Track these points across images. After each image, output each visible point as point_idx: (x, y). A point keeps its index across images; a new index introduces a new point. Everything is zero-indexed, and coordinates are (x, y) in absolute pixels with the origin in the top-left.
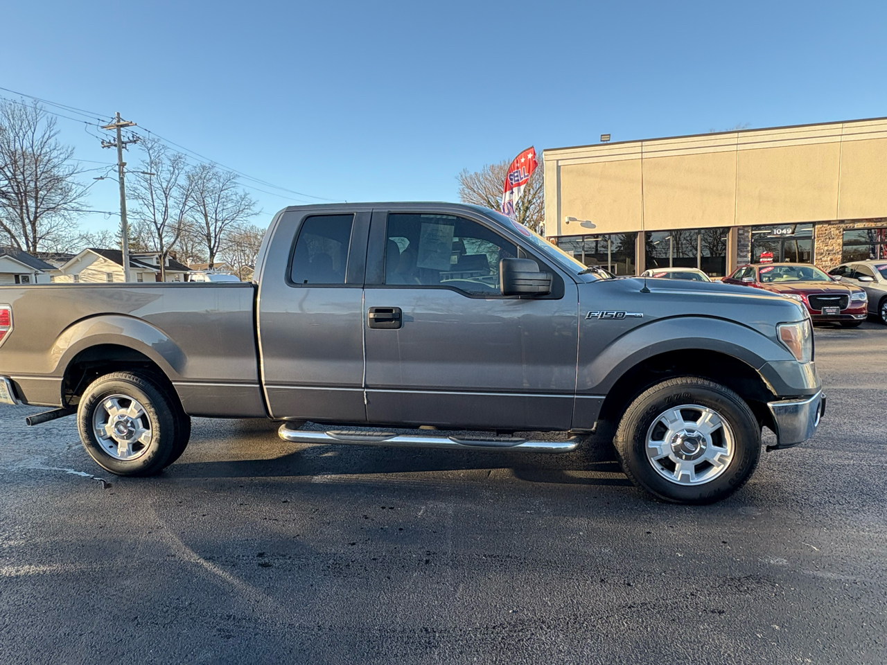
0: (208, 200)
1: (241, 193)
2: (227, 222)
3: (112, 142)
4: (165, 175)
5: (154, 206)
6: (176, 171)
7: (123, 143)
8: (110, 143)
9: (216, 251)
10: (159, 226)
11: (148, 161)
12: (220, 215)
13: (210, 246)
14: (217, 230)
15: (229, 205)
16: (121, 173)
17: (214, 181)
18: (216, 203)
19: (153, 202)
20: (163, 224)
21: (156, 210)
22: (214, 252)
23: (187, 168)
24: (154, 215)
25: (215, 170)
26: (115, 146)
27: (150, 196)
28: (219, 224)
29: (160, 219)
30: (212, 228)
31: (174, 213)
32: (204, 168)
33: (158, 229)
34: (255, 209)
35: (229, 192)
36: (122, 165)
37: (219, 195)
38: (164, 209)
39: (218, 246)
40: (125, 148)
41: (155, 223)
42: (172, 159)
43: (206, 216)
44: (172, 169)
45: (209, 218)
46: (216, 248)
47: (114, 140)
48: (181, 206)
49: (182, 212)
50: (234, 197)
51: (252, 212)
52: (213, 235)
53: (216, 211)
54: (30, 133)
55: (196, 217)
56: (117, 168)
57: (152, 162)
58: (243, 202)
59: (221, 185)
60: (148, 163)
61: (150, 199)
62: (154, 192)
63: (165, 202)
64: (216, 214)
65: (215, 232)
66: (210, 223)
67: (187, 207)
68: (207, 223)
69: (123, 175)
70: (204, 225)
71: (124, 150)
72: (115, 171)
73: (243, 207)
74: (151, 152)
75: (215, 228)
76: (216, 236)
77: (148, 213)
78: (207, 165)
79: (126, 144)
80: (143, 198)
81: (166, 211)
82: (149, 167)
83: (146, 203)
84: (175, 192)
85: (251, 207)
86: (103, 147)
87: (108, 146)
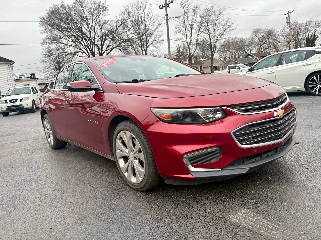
0: (210, 27)
1: (226, 19)
2: (220, 36)
3: (163, 5)
4: (190, 18)
5: (186, 35)
6: (196, 15)
7: (167, 4)
8: (163, 6)
9: (215, 53)
10: (189, 43)
11: (183, 13)
12: (216, 34)
13: (211, 51)
14: (215, 41)
15: (221, 27)
16: (167, 19)
17: (213, 16)
18: (214, 27)
19: (186, 33)
20: (190, 43)
21: (187, 36)
22: (214, 53)
23: (200, 12)
24: (187, 39)
25: (213, 10)
26: (164, 7)
27: (185, 30)
28: (216, 38)
29: (189, 40)
30: (212, 41)
31: (195, 36)
32: (208, 10)
33: (188, 46)
34: (233, 27)
35: (220, 20)
36: (167, 15)
37: (216, 23)
38: (191, 36)
39: (215, 50)
40: (168, 7)
41: (187, 42)
42: (194, 9)
43: (209, 36)
44: (193, 14)
45: (211, 36)
46: (214, 51)
47: (164, 4)
48: (198, 32)
49: (198, 35)
50: (223, 23)
51: (232, 29)
52: (213, 44)
53: (214, 32)
54: (144, 13)
55: (205, 36)
56: (165, 18)
57: (185, 13)
58: (227, 24)
59: (217, 17)
60: (183, 14)
61: (185, 32)
62: (186, 28)
63: (191, 32)
64: (214, 33)
65: (214, 43)
66: (212, 38)
67: (200, 33)
68: (210, 39)
69: (168, 21)
70: (209, 40)
71: (168, 8)
72: (165, 19)
73: (227, 27)
74: (184, 8)
75: (214, 41)
76: (214, 45)
77: (184, 38)
78: (210, 8)
79: (168, 5)
80: (182, 32)
81: (192, 36)
82: (184, 16)
83: (183, 34)
84: (195, 26)
85: (232, 26)
86: (160, 9)
87: (162, 8)
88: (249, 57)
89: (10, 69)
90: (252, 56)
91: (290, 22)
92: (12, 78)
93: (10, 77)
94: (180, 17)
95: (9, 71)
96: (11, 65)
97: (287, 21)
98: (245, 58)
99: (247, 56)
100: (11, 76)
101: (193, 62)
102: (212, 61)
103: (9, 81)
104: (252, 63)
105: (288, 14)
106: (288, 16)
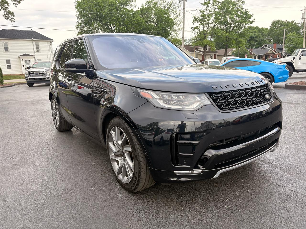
16: (184, 12)
24: (203, 28)
26: (183, 1)
36: (184, 9)
69: (185, 13)
72: (182, 12)
86: (179, 3)
87: (181, 2)
88: (266, 48)
89: (50, 47)
90: (269, 47)
91: (305, 18)
92: (51, 53)
93: (49, 52)
94: (196, 11)
95: (49, 48)
96: (51, 42)
97: (302, 17)
98: (261, 49)
99: (264, 47)
100: (51, 52)
101: (208, 50)
102: (225, 50)
103: (48, 56)
104: (266, 54)
105: (304, 10)
106: (304, 12)
